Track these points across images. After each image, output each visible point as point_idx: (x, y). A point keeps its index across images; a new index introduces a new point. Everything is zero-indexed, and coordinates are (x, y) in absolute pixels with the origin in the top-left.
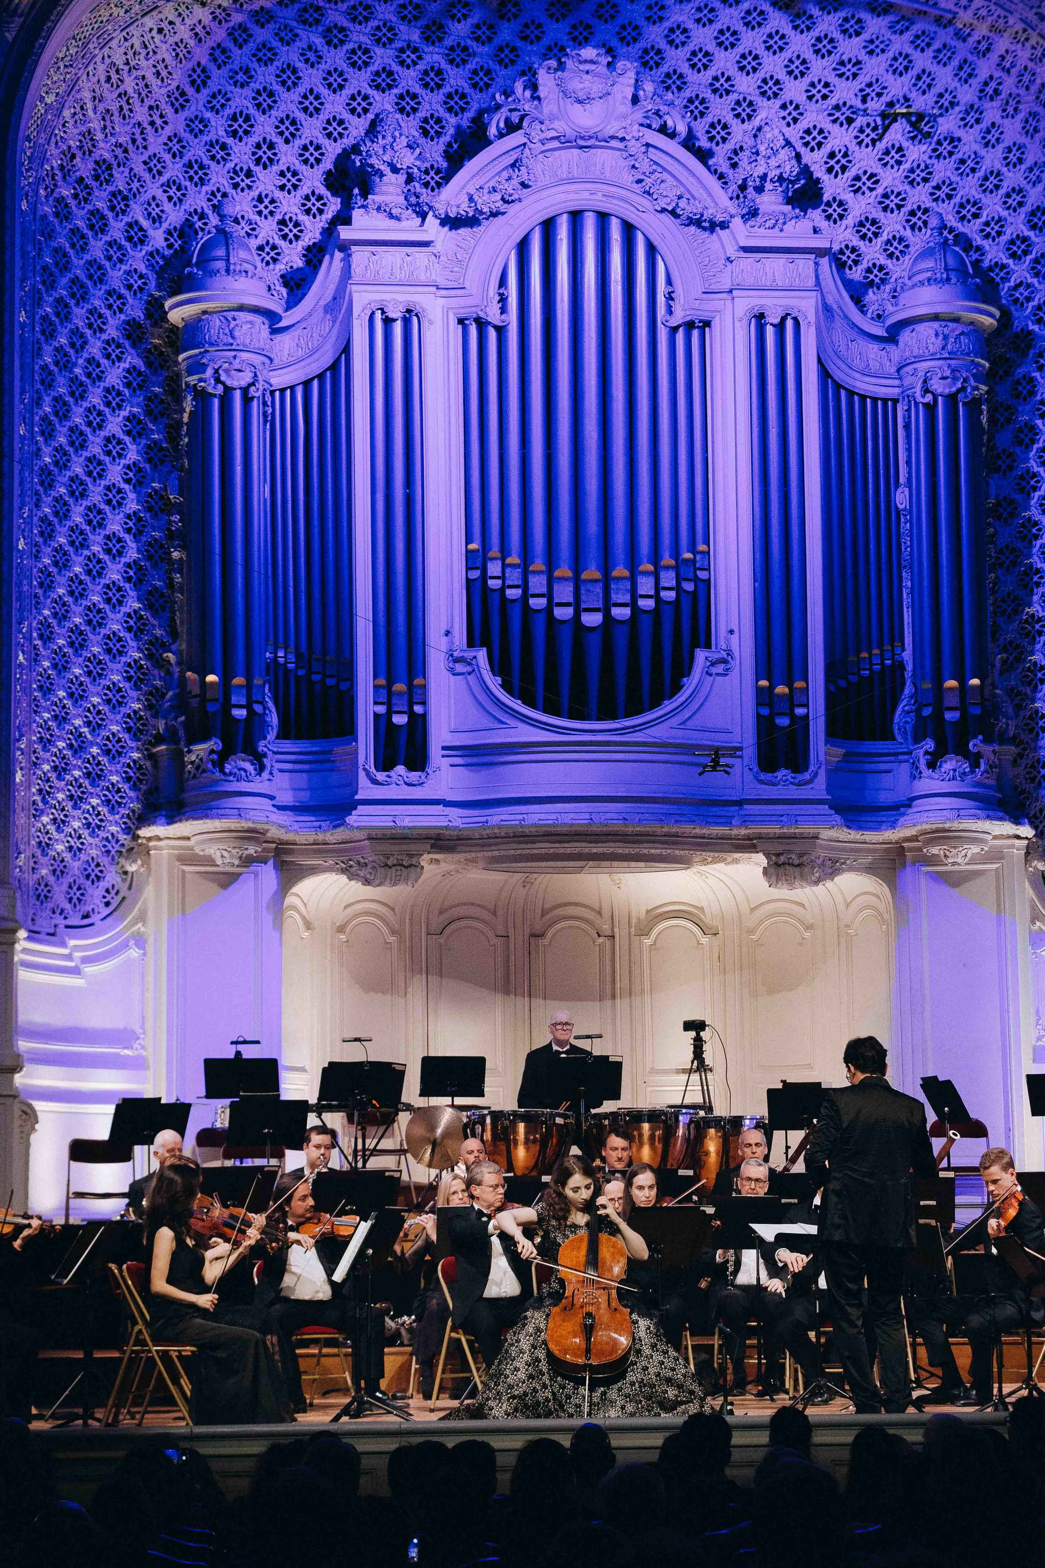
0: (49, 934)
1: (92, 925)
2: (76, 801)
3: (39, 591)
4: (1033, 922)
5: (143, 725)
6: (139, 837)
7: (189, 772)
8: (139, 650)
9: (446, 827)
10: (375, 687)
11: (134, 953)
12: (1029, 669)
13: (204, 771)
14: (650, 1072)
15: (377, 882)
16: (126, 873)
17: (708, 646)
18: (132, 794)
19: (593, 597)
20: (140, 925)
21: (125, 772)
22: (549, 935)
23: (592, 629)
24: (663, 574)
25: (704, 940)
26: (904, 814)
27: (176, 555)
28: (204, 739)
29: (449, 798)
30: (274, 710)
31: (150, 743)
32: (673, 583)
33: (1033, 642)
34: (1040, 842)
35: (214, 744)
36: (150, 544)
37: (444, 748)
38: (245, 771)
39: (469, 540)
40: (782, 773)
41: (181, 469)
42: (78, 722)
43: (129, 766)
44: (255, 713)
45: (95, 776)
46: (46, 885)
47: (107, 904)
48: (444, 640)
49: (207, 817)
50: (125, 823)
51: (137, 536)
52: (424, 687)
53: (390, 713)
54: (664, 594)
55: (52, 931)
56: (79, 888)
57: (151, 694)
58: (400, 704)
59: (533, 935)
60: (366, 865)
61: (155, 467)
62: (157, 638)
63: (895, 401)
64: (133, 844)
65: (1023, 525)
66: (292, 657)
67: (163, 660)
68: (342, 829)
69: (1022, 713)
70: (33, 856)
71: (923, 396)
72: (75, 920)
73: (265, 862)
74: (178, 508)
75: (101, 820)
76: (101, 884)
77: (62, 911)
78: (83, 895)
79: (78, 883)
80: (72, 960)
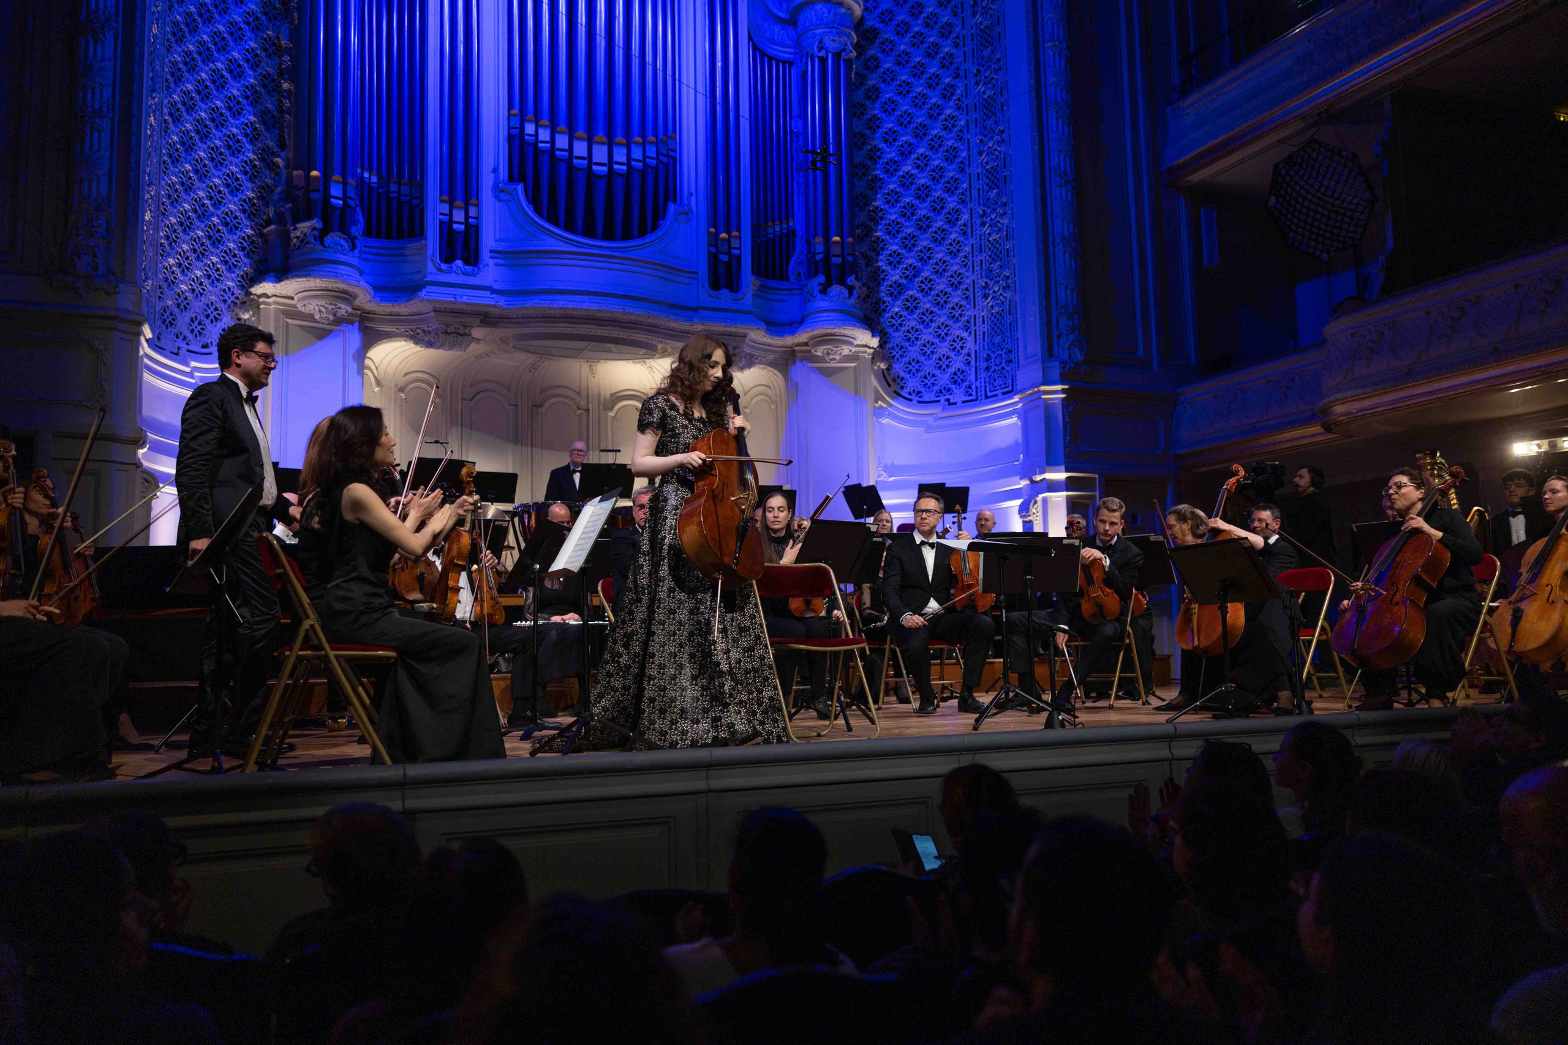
0: (173, 353)
2: (201, 256)
3: (171, 80)
4: (876, 402)
5: (255, 210)
6: (251, 294)
7: (295, 245)
8: (254, 153)
9: (494, 306)
10: (441, 201)
12: (874, 241)
13: (307, 243)
15: (439, 344)
17: (675, 201)
18: (246, 260)
19: (600, 154)
21: (240, 243)
22: (547, 405)
23: (600, 177)
24: (648, 147)
26: (798, 328)
27: (286, 86)
28: (309, 218)
29: (496, 286)
30: (360, 214)
31: (261, 225)
32: (654, 155)
33: (877, 224)
34: (881, 351)
35: (316, 223)
36: (264, 76)
37: (491, 251)
38: (341, 246)
39: (511, 106)
40: (725, 292)
41: (292, 23)
42: (201, 194)
43: (243, 238)
44: (350, 206)
45: (217, 242)
46: (171, 314)
48: (492, 176)
49: (310, 275)
50: (239, 281)
51: (254, 66)
52: (477, 205)
53: (451, 222)
54: (648, 160)
55: (176, 351)
56: (200, 324)
57: (263, 188)
58: (459, 216)
59: (534, 406)
60: (430, 332)
61: (269, 20)
62: (268, 148)
63: (791, 64)
64: (246, 299)
65: (871, 150)
66: (374, 179)
67: (274, 163)
68: (413, 302)
69: (869, 268)
70: (160, 288)
71: (819, 51)
72: (198, 349)
73: (352, 323)
74: (288, 51)
75: (220, 275)
76: (219, 324)
77: (185, 338)
78: (203, 329)
79: (198, 319)
80: (192, 377)
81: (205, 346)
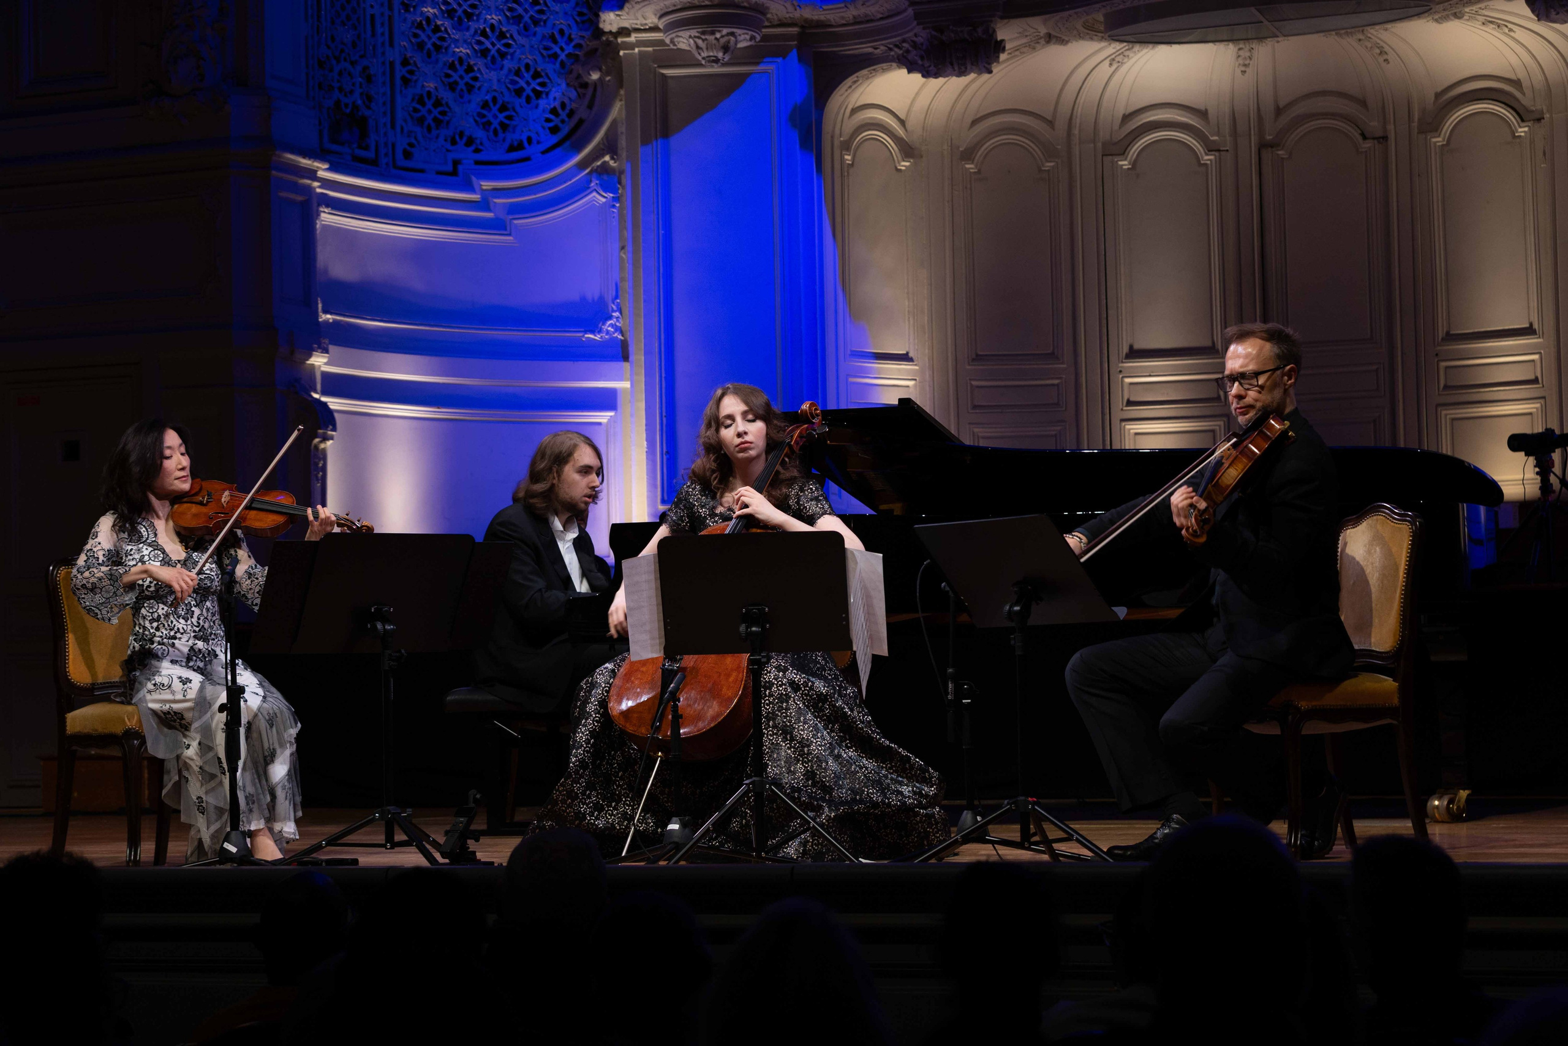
0: (439, 173)
1: (527, 159)
6: (603, 33)
11: (599, 198)
14: (1443, 339)
16: (585, 85)
20: (607, 158)
22: (1290, 141)
25: (1522, 131)
46: (438, 103)
47: (554, 130)
50: (575, 13)
55: (450, 170)
59: (1263, 146)
64: (594, 44)
70: (405, 62)
72: (498, 154)
75: (541, 12)
76: (543, 103)
77: (470, 141)
78: (510, 118)
79: (500, 102)
80: (488, 209)
81: (520, 147)
